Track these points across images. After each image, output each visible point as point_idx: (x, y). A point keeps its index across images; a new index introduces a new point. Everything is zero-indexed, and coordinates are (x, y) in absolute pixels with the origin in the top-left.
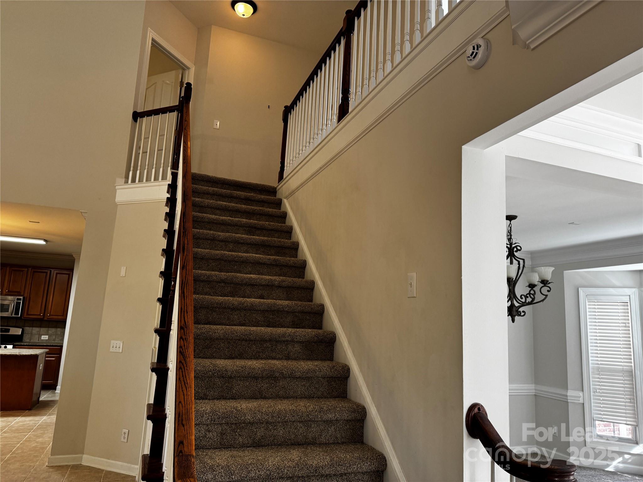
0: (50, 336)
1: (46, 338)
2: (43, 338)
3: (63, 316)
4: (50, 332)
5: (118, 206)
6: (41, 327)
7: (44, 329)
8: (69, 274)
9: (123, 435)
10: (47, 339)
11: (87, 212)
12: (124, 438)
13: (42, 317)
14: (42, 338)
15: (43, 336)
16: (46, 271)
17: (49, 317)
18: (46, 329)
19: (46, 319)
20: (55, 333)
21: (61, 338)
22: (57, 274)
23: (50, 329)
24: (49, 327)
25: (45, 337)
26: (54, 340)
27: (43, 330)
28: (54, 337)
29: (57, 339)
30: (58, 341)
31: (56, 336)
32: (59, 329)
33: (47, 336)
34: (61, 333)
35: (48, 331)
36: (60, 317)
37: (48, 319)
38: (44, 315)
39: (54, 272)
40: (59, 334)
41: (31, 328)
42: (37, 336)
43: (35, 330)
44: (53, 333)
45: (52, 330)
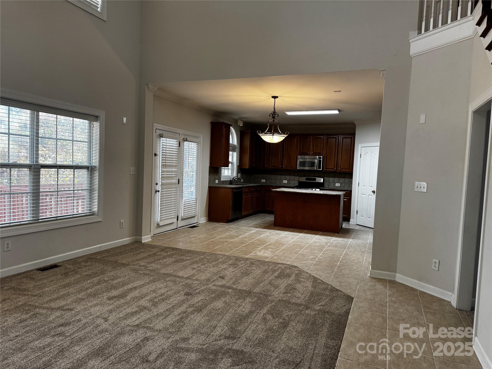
0: (341, 184)
2: (337, 185)
3: (349, 169)
4: (341, 181)
5: (413, 58)
6: (334, 177)
7: (337, 178)
8: (351, 138)
9: (434, 264)
10: (339, 186)
11: (385, 69)
12: (435, 266)
13: (335, 170)
14: (336, 185)
15: (336, 184)
16: (336, 137)
17: (340, 170)
19: (338, 171)
20: (344, 181)
21: (348, 185)
22: (343, 138)
23: (340, 179)
24: (340, 178)
25: (338, 185)
26: (344, 187)
27: (336, 179)
28: (344, 185)
29: (346, 186)
30: (347, 187)
31: (345, 184)
32: (347, 179)
33: (339, 184)
34: (348, 182)
36: (347, 170)
37: (339, 171)
38: (336, 169)
39: (341, 137)
40: (347, 182)
41: (329, 178)
42: (333, 184)
43: (331, 179)
44: (343, 181)
45: (342, 180)
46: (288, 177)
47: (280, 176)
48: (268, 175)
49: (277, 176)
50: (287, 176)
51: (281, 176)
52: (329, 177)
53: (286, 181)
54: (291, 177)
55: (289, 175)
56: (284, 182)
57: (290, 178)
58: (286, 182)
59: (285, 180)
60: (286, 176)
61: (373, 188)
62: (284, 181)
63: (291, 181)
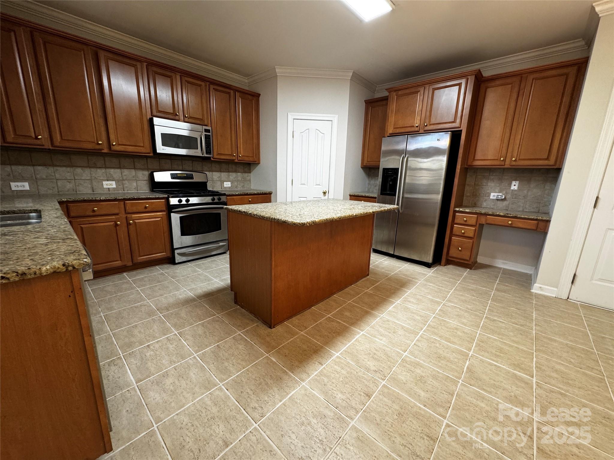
0: (232, 182)
1: (229, 184)
2: (226, 184)
6: (220, 171)
7: (224, 173)
10: (230, 186)
13: (233, 158)
14: (225, 186)
17: (240, 158)
18: (227, 173)
19: (235, 160)
21: (242, 184)
23: (230, 173)
24: (229, 172)
25: (227, 184)
26: (236, 187)
27: (224, 175)
28: (236, 184)
29: (239, 186)
31: (237, 182)
32: (239, 174)
33: (230, 183)
35: (229, 176)
36: (251, 159)
37: (237, 160)
40: (240, 179)
41: (211, 173)
42: (219, 183)
43: (216, 175)
44: (234, 178)
45: (233, 175)
46: (116, 173)
47: (87, 171)
48: (40, 168)
49: (79, 170)
50: (112, 170)
51: (93, 170)
52: (212, 171)
53: (114, 183)
54: (126, 172)
55: (118, 168)
56: (105, 186)
57: (124, 174)
58: (114, 186)
59: (108, 180)
60: (108, 170)
61: (321, 186)
62: (105, 183)
63: (126, 182)
